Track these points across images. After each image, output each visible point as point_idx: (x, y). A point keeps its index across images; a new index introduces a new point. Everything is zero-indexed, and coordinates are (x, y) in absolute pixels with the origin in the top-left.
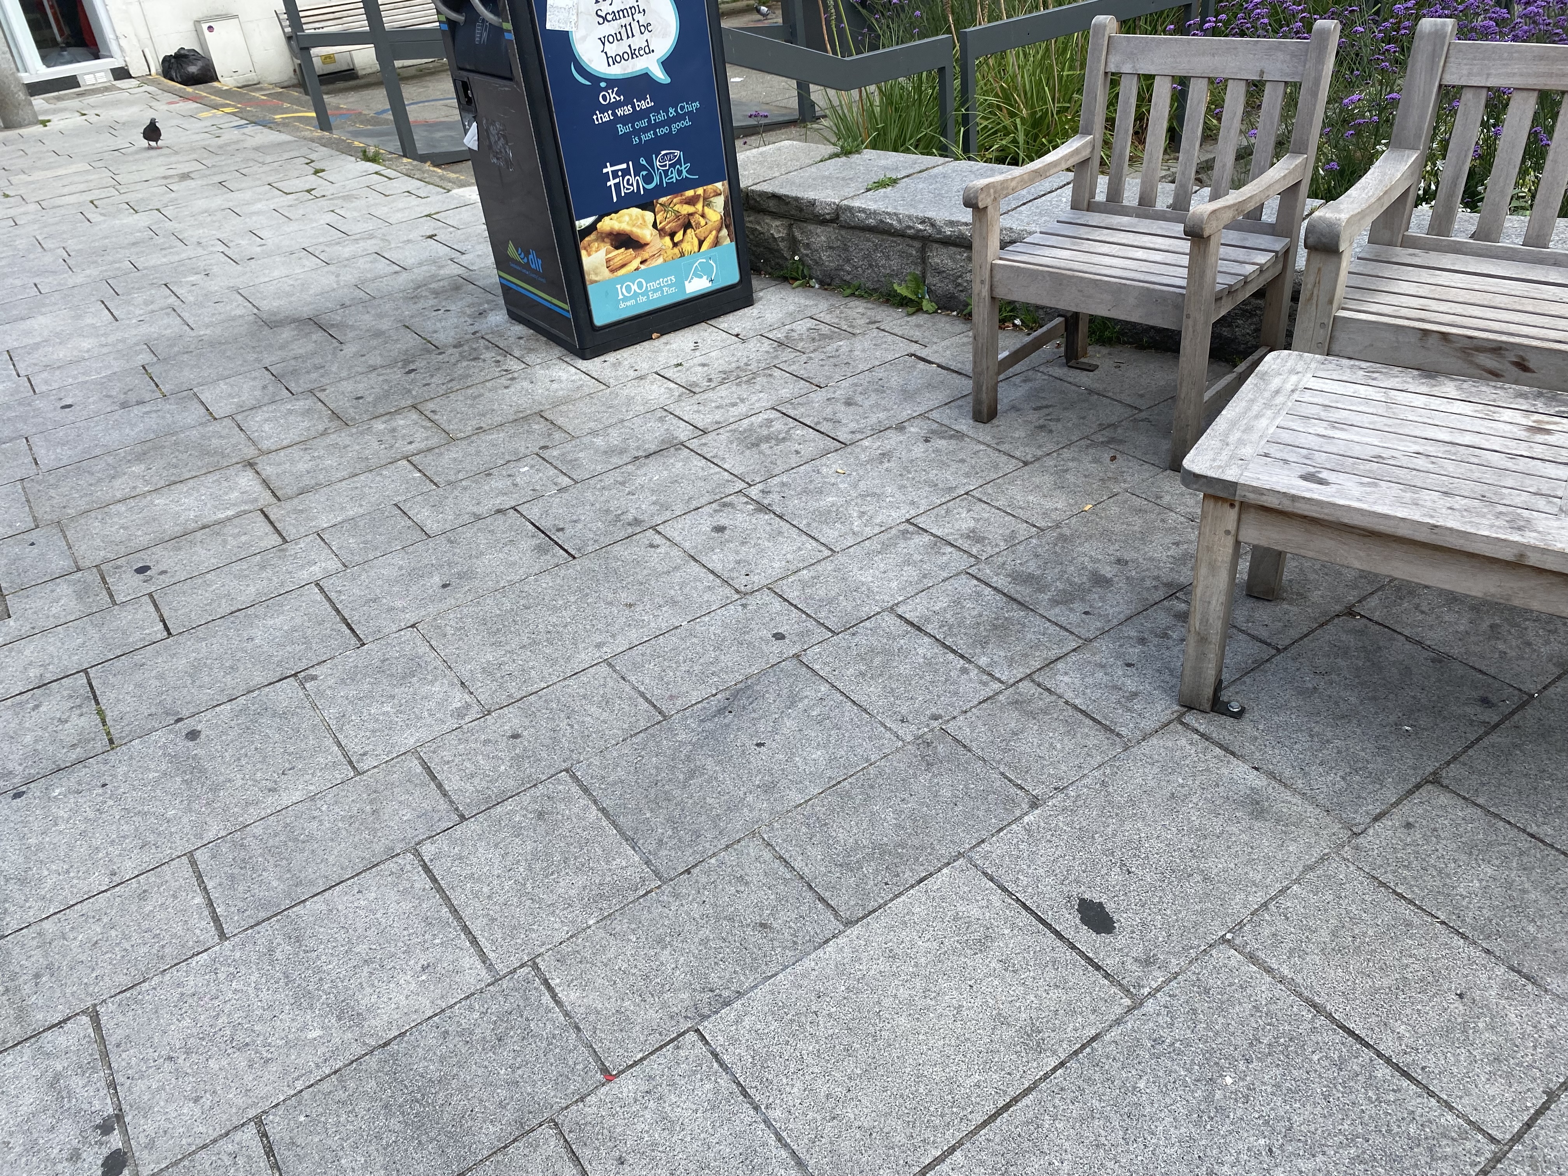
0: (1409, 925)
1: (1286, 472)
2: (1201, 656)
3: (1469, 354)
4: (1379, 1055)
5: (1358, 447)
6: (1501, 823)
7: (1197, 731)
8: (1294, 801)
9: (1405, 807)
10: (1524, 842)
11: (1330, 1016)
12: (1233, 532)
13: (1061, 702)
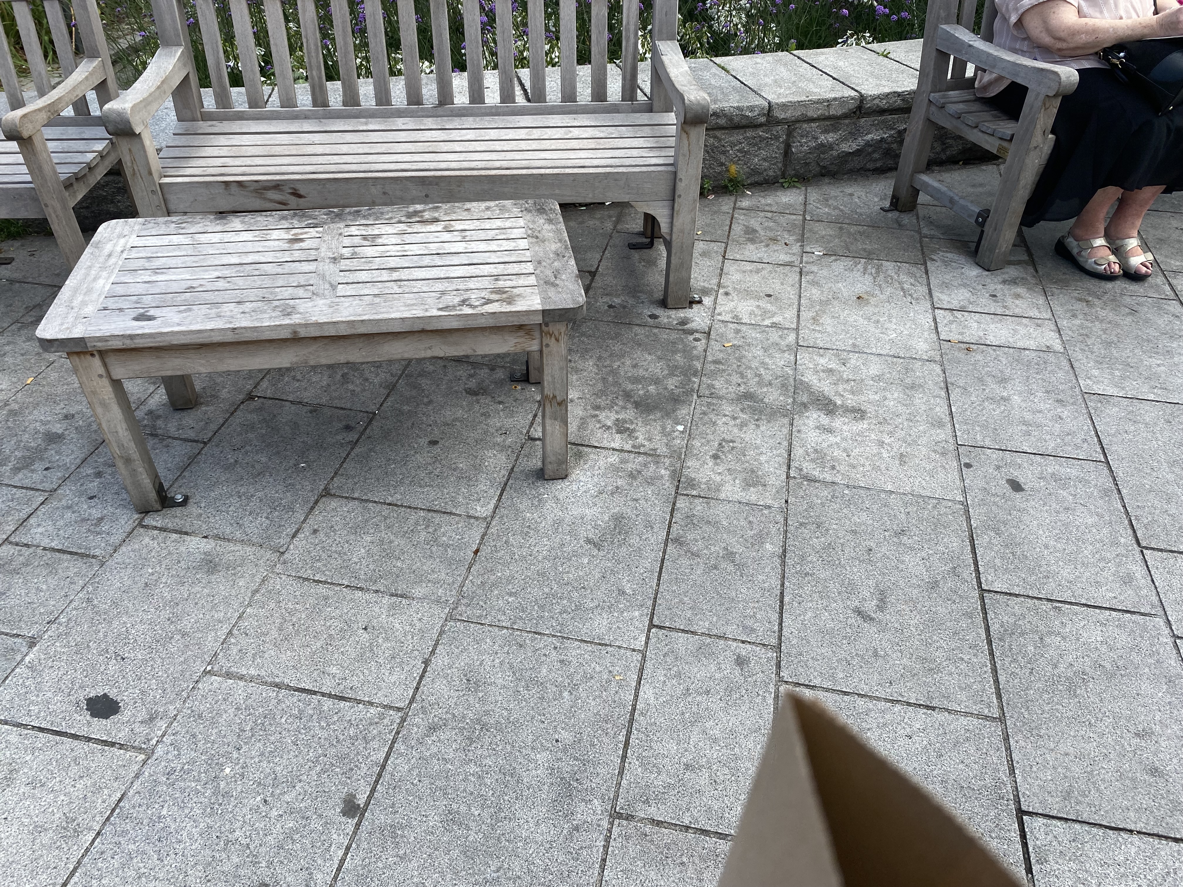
0: (326, 598)
1: (123, 318)
2: (133, 473)
3: (261, 193)
4: (323, 695)
5: (174, 284)
6: (371, 504)
7: (156, 528)
8: (236, 548)
9: (311, 521)
10: (386, 510)
11: (288, 687)
12: (104, 375)
13: (39, 551)
